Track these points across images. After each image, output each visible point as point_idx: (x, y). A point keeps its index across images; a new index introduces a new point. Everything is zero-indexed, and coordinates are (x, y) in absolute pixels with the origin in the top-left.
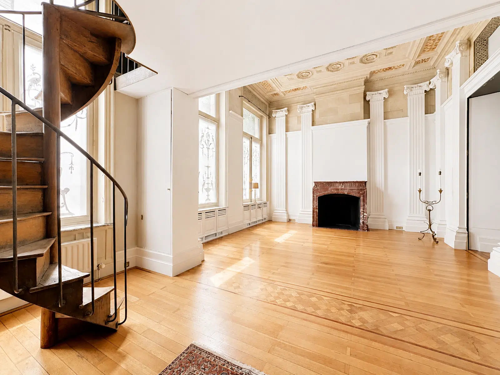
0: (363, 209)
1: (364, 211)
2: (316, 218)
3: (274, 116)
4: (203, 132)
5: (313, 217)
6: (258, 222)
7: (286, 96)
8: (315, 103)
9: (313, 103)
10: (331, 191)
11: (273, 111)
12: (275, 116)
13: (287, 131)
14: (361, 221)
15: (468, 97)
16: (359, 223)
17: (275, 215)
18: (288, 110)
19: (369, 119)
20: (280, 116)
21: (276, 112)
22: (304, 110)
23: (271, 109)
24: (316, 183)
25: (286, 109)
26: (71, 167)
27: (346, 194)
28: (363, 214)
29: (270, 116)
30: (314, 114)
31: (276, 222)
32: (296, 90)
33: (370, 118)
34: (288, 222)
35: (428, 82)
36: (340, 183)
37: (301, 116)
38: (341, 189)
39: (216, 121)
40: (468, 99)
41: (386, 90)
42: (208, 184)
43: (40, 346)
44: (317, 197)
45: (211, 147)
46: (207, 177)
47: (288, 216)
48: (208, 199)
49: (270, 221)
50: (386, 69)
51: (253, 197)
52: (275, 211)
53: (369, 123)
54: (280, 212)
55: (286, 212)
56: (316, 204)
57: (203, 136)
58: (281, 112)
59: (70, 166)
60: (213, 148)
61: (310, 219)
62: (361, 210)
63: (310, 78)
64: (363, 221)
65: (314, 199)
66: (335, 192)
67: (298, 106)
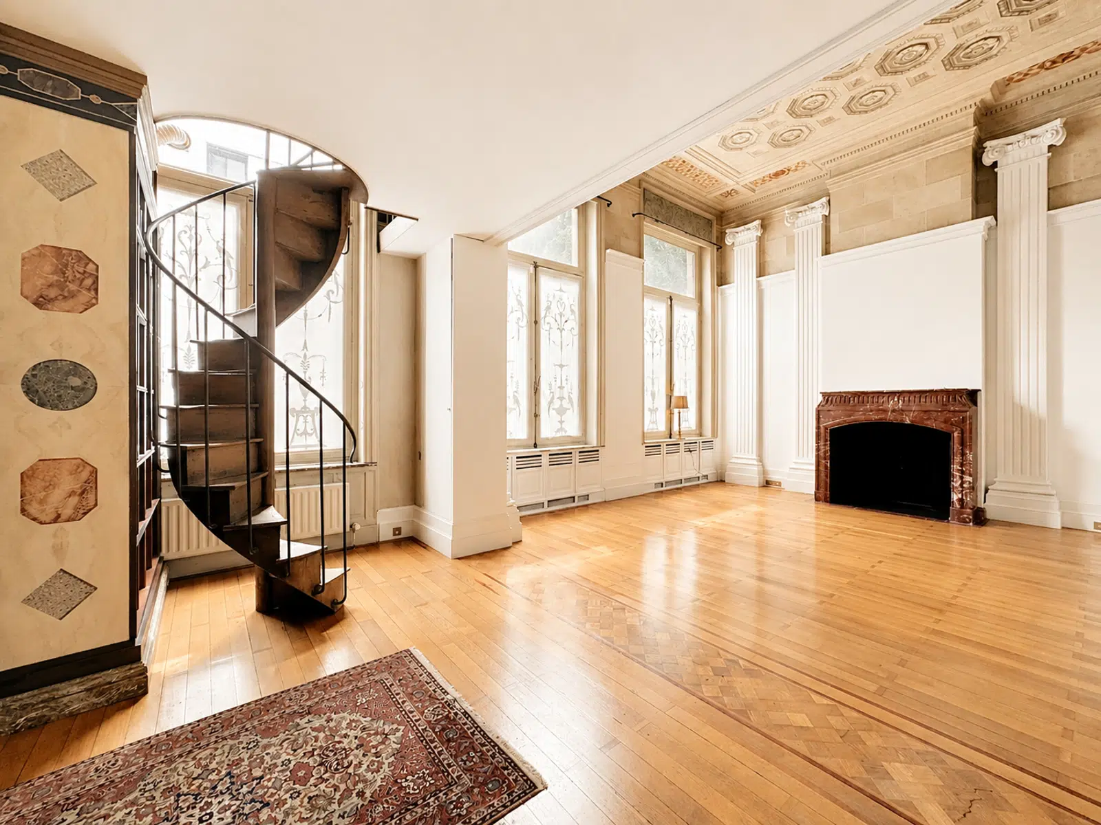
0: (962, 465)
1: (962, 469)
2: (825, 482)
3: (730, 244)
4: (551, 299)
5: (817, 478)
6: (685, 482)
7: (756, 192)
8: (829, 197)
9: (824, 200)
11: (727, 231)
12: (733, 243)
13: (761, 272)
14: (955, 497)
16: (948, 502)
17: (732, 469)
18: (763, 226)
19: (994, 216)
20: (742, 241)
21: (737, 233)
22: (802, 218)
23: (723, 227)
24: (828, 397)
25: (757, 222)
26: (323, 377)
27: (908, 424)
28: (962, 478)
29: (720, 245)
30: (829, 224)
31: (733, 485)
32: (777, 175)
33: (995, 213)
34: (764, 486)
36: (892, 394)
37: (794, 236)
38: (894, 411)
39: (580, 274)
41: (1058, 123)
42: (561, 398)
43: (255, 608)
44: (828, 431)
45: (568, 326)
46: (560, 385)
47: (764, 472)
48: (561, 429)
49: (721, 481)
50: (1054, 62)
51: (676, 428)
52: (733, 460)
53: (992, 228)
54: (743, 463)
55: (758, 463)
56: (826, 446)
57: (548, 308)
58: (746, 232)
59: (322, 375)
60: (573, 328)
61: (810, 482)
62: (955, 467)
63: (805, 143)
64: (960, 496)
65: (818, 435)
66: (874, 417)
67: (786, 212)
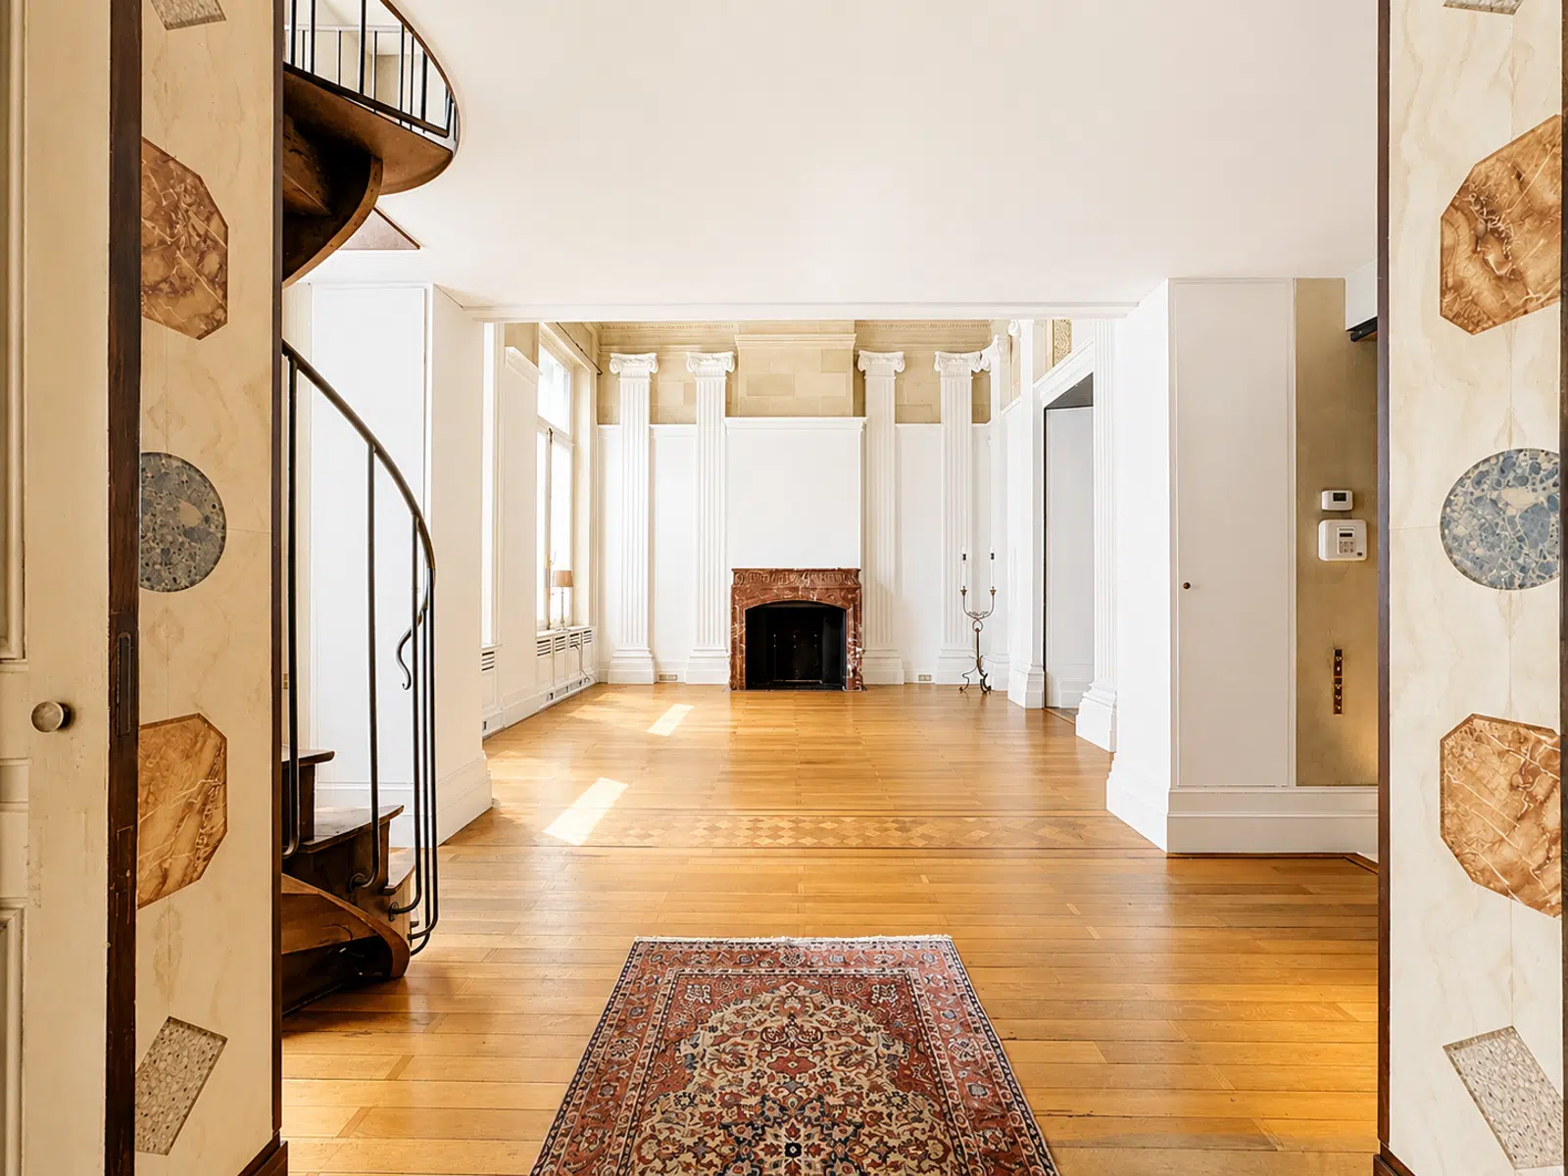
0: (855, 637)
1: (855, 642)
2: (741, 667)
3: (615, 372)
5: (733, 666)
8: (736, 352)
9: (730, 354)
10: (779, 592)
11: (612, 355)
12: (619, 373)
13: (653, 421)
14: (850, 667)
15: (1044, 406)
16: (844, 671)
17: (618, 666)
18: (659, 361)
19: (865, 419)
20: (632, 372)
21: (625, 361)
22: (704, 368)
23: (607, 349)
24: (739, 573)
25: (653, 355)
27: (815, 602)
29: (601, 370)
30: (733, 383)
31: (621, 686)
33: (864, 415)
34: (657, 684)
35: (978, 354)
36: (799, 572)
37: (695, 385)
38: (803, 589)
40: (1045, 409)
41: (901, 354)
44: (744, 612)
47: (656, 665)
49: (600, 685)
52: (618, 655)
53: (865, 427)
54: (630, 658)
55: (651, 656)
56: (741, 629)
58: (637, 364)
61: (724, 671)
62: (850, 640)
64: (853, 666)
65: (733, 617)
66: (788, 596)
67: (688, 354)
